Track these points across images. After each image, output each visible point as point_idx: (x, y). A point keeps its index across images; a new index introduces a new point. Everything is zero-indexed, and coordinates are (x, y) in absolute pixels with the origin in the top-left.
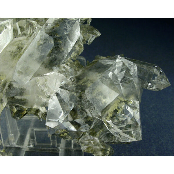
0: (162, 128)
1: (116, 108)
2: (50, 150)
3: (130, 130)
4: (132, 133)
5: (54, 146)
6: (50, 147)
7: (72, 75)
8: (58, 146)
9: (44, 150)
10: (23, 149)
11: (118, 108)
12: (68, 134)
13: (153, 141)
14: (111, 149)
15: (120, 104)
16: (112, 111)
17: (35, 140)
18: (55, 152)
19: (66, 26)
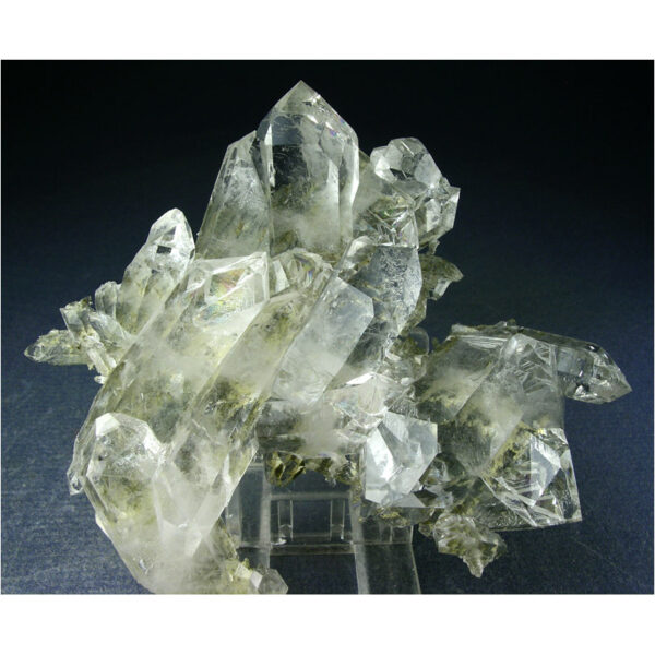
1: (511, 447)
2: (326, 549)
3: (549, 498)
4: (554, 502)
5: (336, 539)
6: (324, 543)
7: (406, 376)
8: (348, 538)
9: (313, 550)
10: (262, 551)
11: (515, 447)
12: (401, 514)
14: (500, 542)
15: (518, 438)
16: (502, 453)
17: (291, 526)
18: (342, 553)
19: (385, 262)
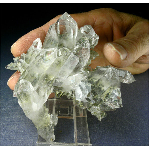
0: (128, 107)
1: (108, 92)
3: (116, 103)
5: (69, 115)
6: (67, 116)
7: (86, 75)
8: (72, 115)
12: (83, 106)
13: (124, 114)
14: (105, 113)
15: (110, 90)
16: (106, 94)
17: (60, 112)
18: (71, 118)
19: (82, 51)
